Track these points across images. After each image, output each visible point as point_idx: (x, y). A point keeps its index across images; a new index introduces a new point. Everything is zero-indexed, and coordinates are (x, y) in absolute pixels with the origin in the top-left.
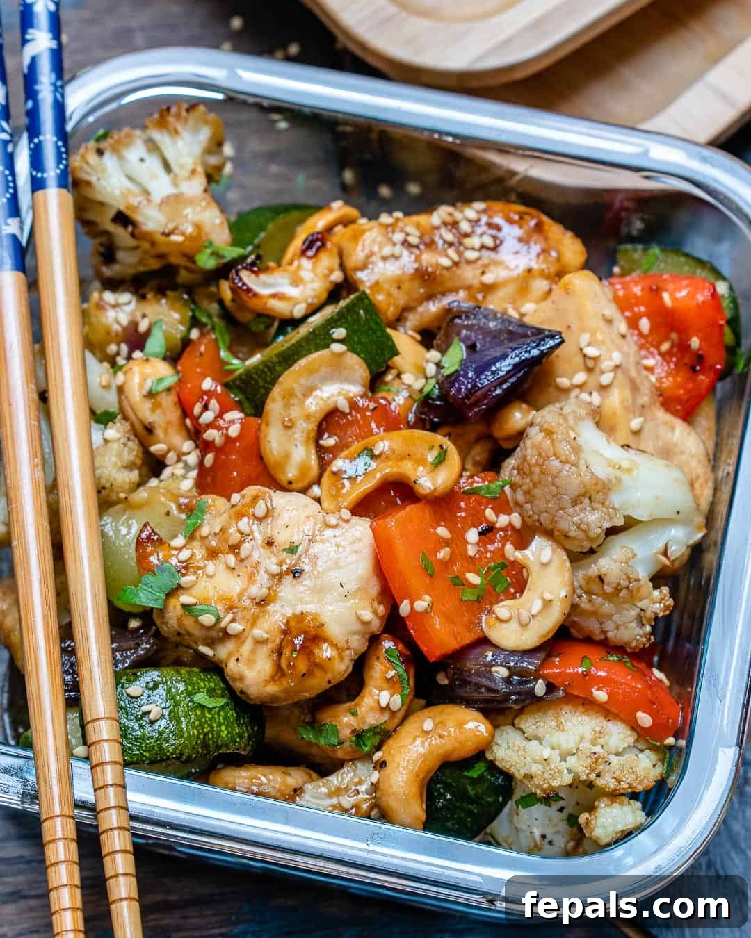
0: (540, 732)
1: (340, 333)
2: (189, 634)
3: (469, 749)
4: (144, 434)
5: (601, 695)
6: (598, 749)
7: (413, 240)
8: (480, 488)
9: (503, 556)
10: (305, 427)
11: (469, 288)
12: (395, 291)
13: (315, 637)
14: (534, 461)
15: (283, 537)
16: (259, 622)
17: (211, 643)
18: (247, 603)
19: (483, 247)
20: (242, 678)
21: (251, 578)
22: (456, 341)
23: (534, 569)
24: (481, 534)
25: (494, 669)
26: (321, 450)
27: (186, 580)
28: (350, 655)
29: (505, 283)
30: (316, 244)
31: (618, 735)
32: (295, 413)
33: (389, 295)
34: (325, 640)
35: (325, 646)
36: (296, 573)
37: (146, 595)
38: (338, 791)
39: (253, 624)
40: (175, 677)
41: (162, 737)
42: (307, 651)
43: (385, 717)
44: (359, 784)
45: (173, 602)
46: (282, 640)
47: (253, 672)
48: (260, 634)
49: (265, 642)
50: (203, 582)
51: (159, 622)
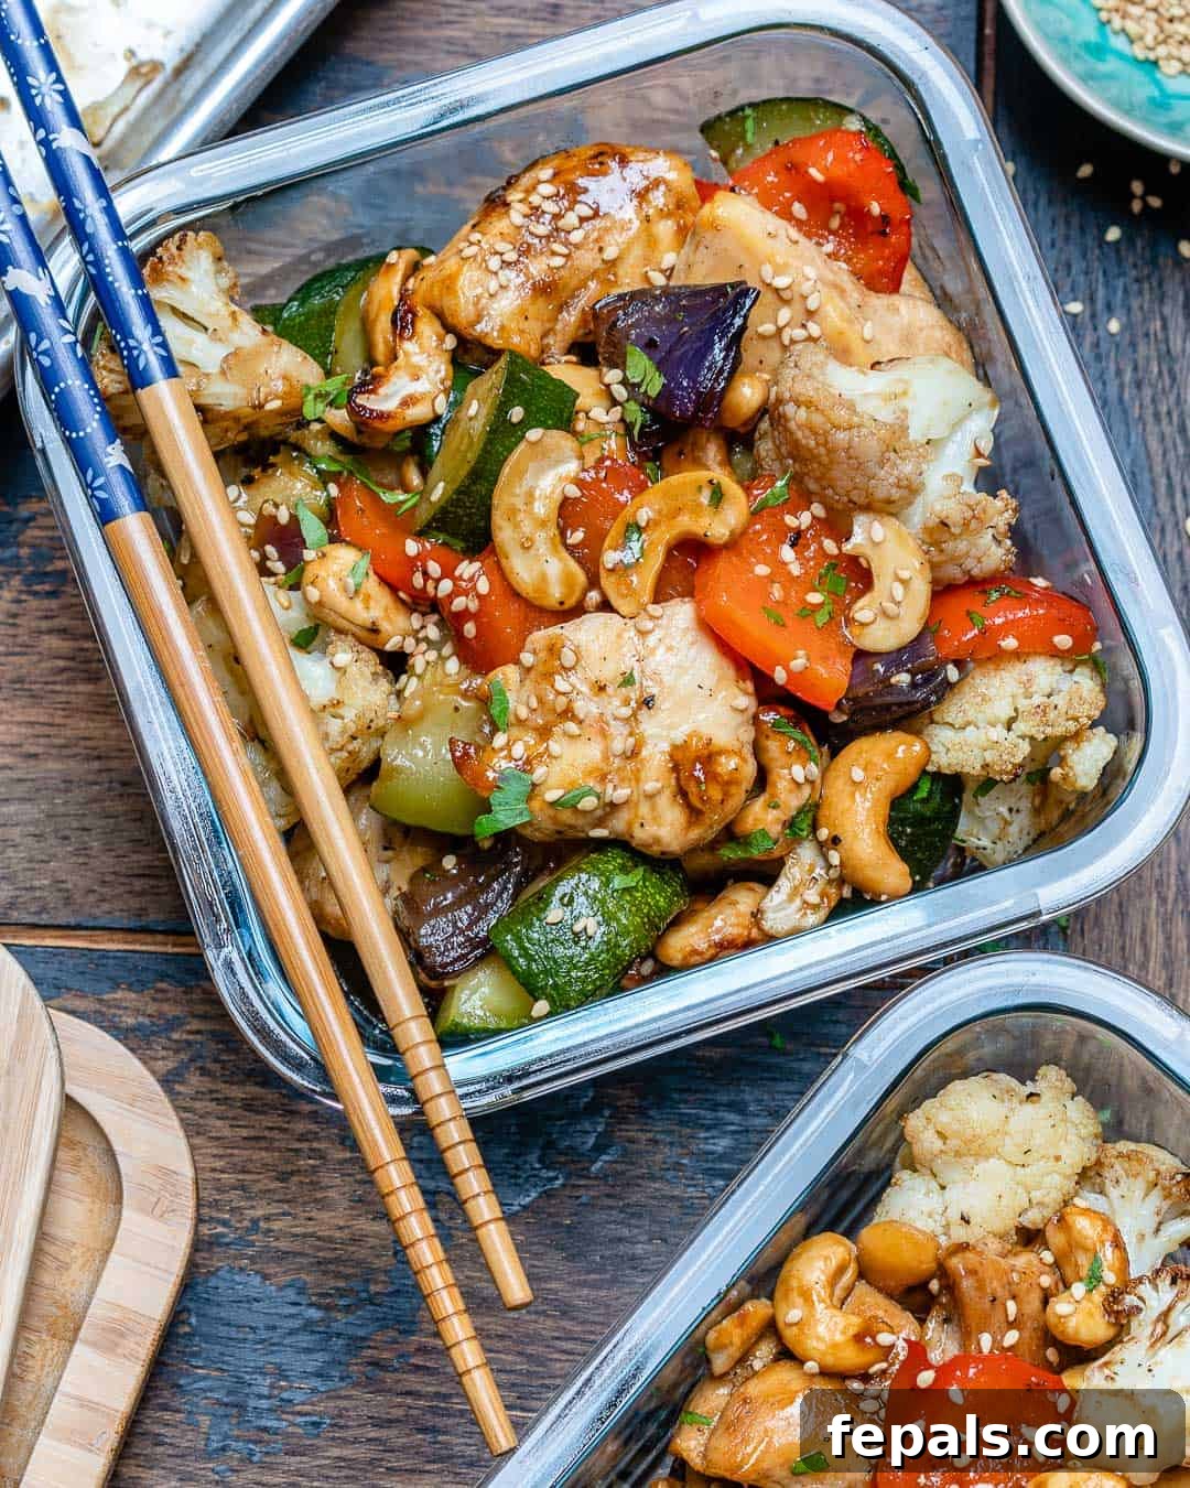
0: (971, 715)
1: (517, 414)
2: (571, 827)
3: (913, 772)
4: (369, 638)
5: (1010, 643)
6: (1037, 699)
7: (511, 256)
8: (766, 499)
9: (827, 556)
10: (543, 539)
11: (594, 275)
12: (525, 325)
13: (708, 757)
14: (812, 443)
15: (609, 672)
16: (643, 774)
17: (600, 823)
18: (617, 762)
19: (582, 220)
20: (657, 841)
21: (604, 734)
22: (630, 348)
23: (868, 551)
24: (793, 545)
25: (893, 680)
26: (571, 549)
27: (539, 772)
28: (748, 751)
29: (629, 245)
30: (403, 321)
31: (1044, 672)
32: (527, 527)
33: (522, 332)
34: (720, 753)
35: (723, 759)
36: (647, 703)
37: (506, 815)
38: (795, 892)
39: (638, 780)
40: (584, 877)
41: (610, 946)
42: (711, 776)
43: (807, 791)
44: (811, 870)
45: (536, 804)
46: (678, 779)
47: (666, 827)
48: (650, 786)
49: (659, 792)
50: (556, 767)
51: (528, 832)
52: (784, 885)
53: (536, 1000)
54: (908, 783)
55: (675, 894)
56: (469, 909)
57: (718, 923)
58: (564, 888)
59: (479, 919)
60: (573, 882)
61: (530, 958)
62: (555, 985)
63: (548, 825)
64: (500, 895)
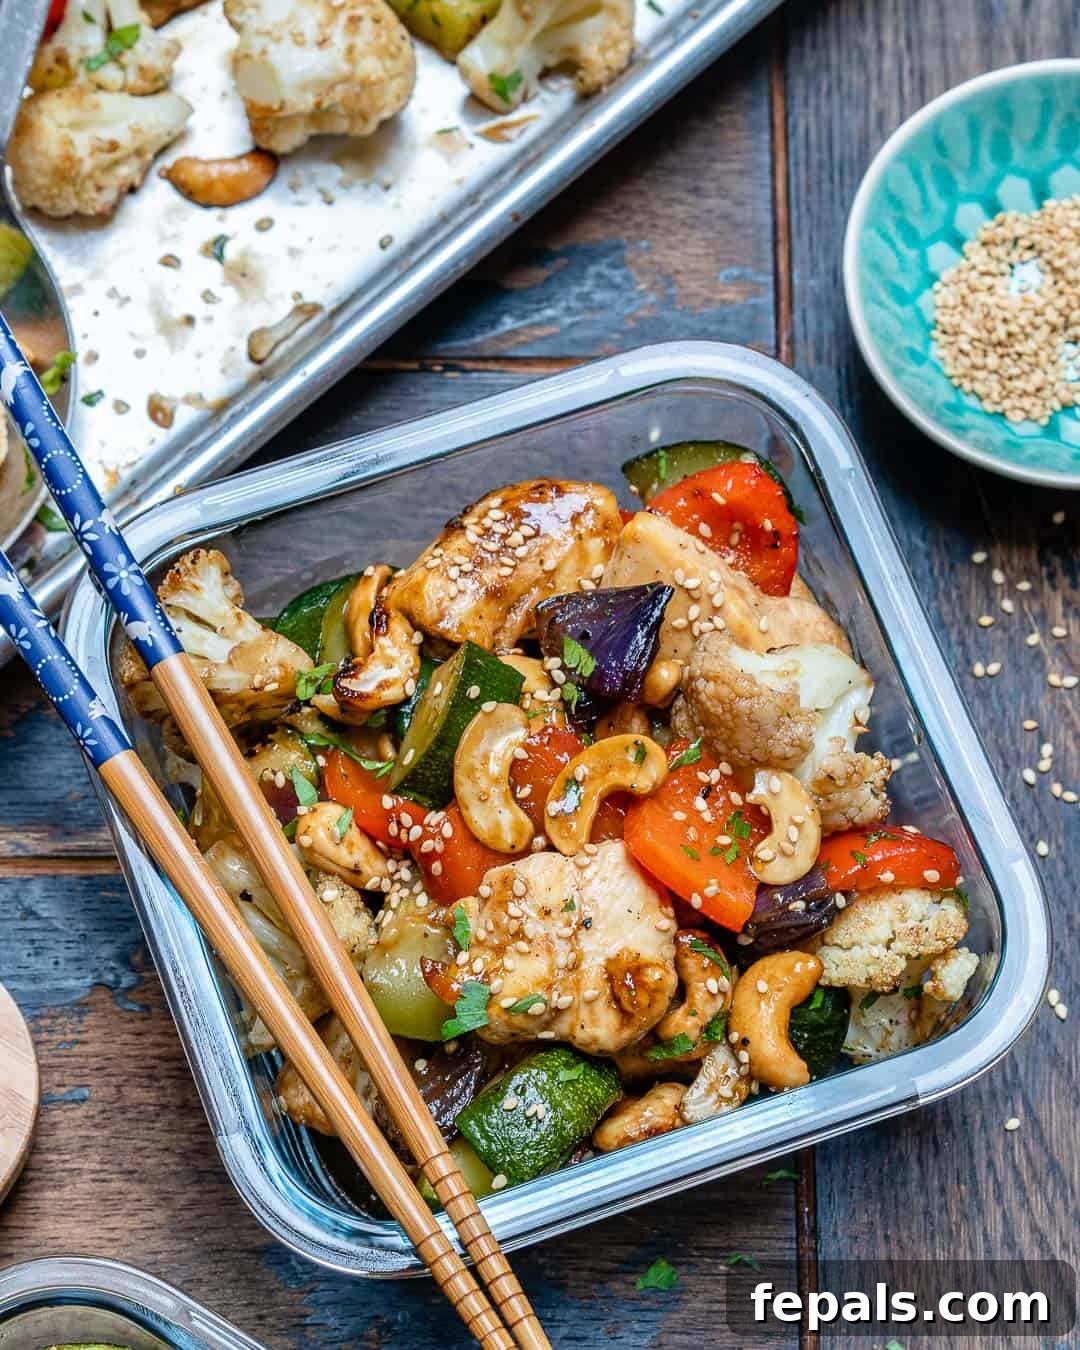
0: (856, 937)
1: (474, 691)
2: (523, 1030)
3: (808, 985)
4: (352, 877)
5: (888, 877)
6: (911, 923)
7: (468, 567)
8: (682, 758)
9: (733, 806)
10: (497, 793)
11: (537, 583)
12: (480, 623)
13: (638, 969)
14: (720, 710)
15: (554, 900)
16: (582, 984)
17: (547, 1026)
18: (561, 975)
19: (526, 538)
20: (595, 1040)
21: (549, 951)
22: (567, 639)
23: (768, 800)
24: (705, 797)
25: (791, 907)
26: (521, 802)
27: (496, 984)
28: (670, 965)
29: (565, 559)
30: (378, 620)
31: (916, 902)
32: (483, 784)
33: (477, 628)
34: (647, 966)
35: (649, 971)
36: (586, 924)
37: (468, 1019)
38: (712, 1087)
39: (578, 989)
40: (534, 1072)
41: (557, 1128)
42: (640, 984)
43: (720, 1001)
44: (725, 1070)
45: (494, 1011)
46: (612, 988)
47: (602, 1029)
48: (589, 993)
49: (596, 999)
50: (510, 979)
51: (486, 1035)
52: (702, 1081)
53: (496, 1174)
54: (805, 993)
55: (610, 1086)
56: (438, 1102)
57: (647, 1114)
58: (518, 1080)
59: (446, 1111)
60: (525, 1076)
61: (489, 1139)
62: (511, 1161)
63: (504, 1030)
64: (464, 1090)
